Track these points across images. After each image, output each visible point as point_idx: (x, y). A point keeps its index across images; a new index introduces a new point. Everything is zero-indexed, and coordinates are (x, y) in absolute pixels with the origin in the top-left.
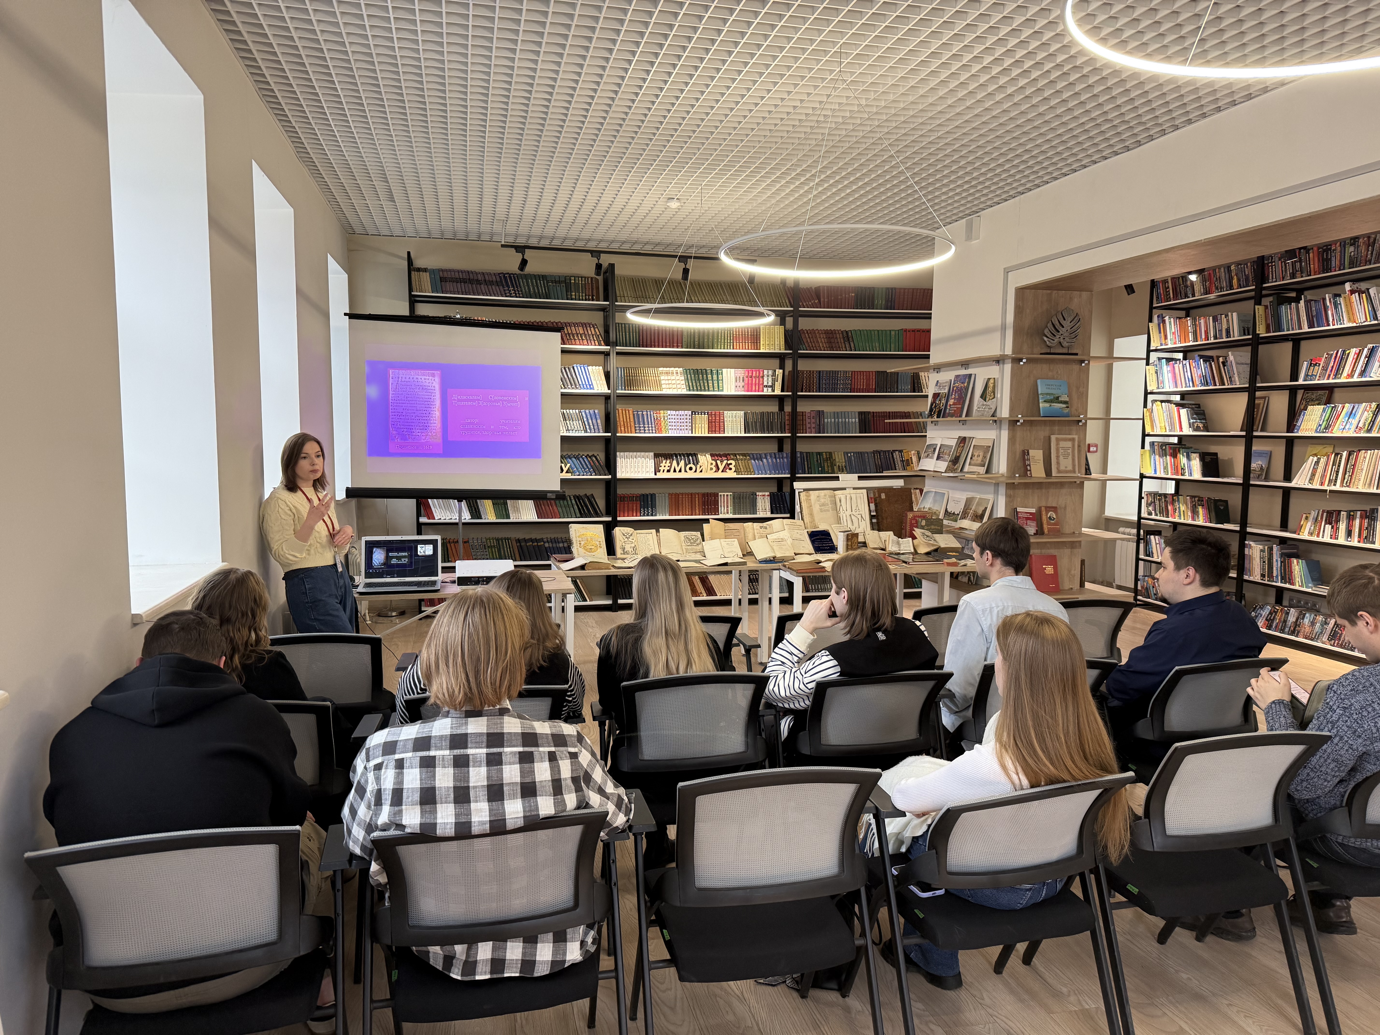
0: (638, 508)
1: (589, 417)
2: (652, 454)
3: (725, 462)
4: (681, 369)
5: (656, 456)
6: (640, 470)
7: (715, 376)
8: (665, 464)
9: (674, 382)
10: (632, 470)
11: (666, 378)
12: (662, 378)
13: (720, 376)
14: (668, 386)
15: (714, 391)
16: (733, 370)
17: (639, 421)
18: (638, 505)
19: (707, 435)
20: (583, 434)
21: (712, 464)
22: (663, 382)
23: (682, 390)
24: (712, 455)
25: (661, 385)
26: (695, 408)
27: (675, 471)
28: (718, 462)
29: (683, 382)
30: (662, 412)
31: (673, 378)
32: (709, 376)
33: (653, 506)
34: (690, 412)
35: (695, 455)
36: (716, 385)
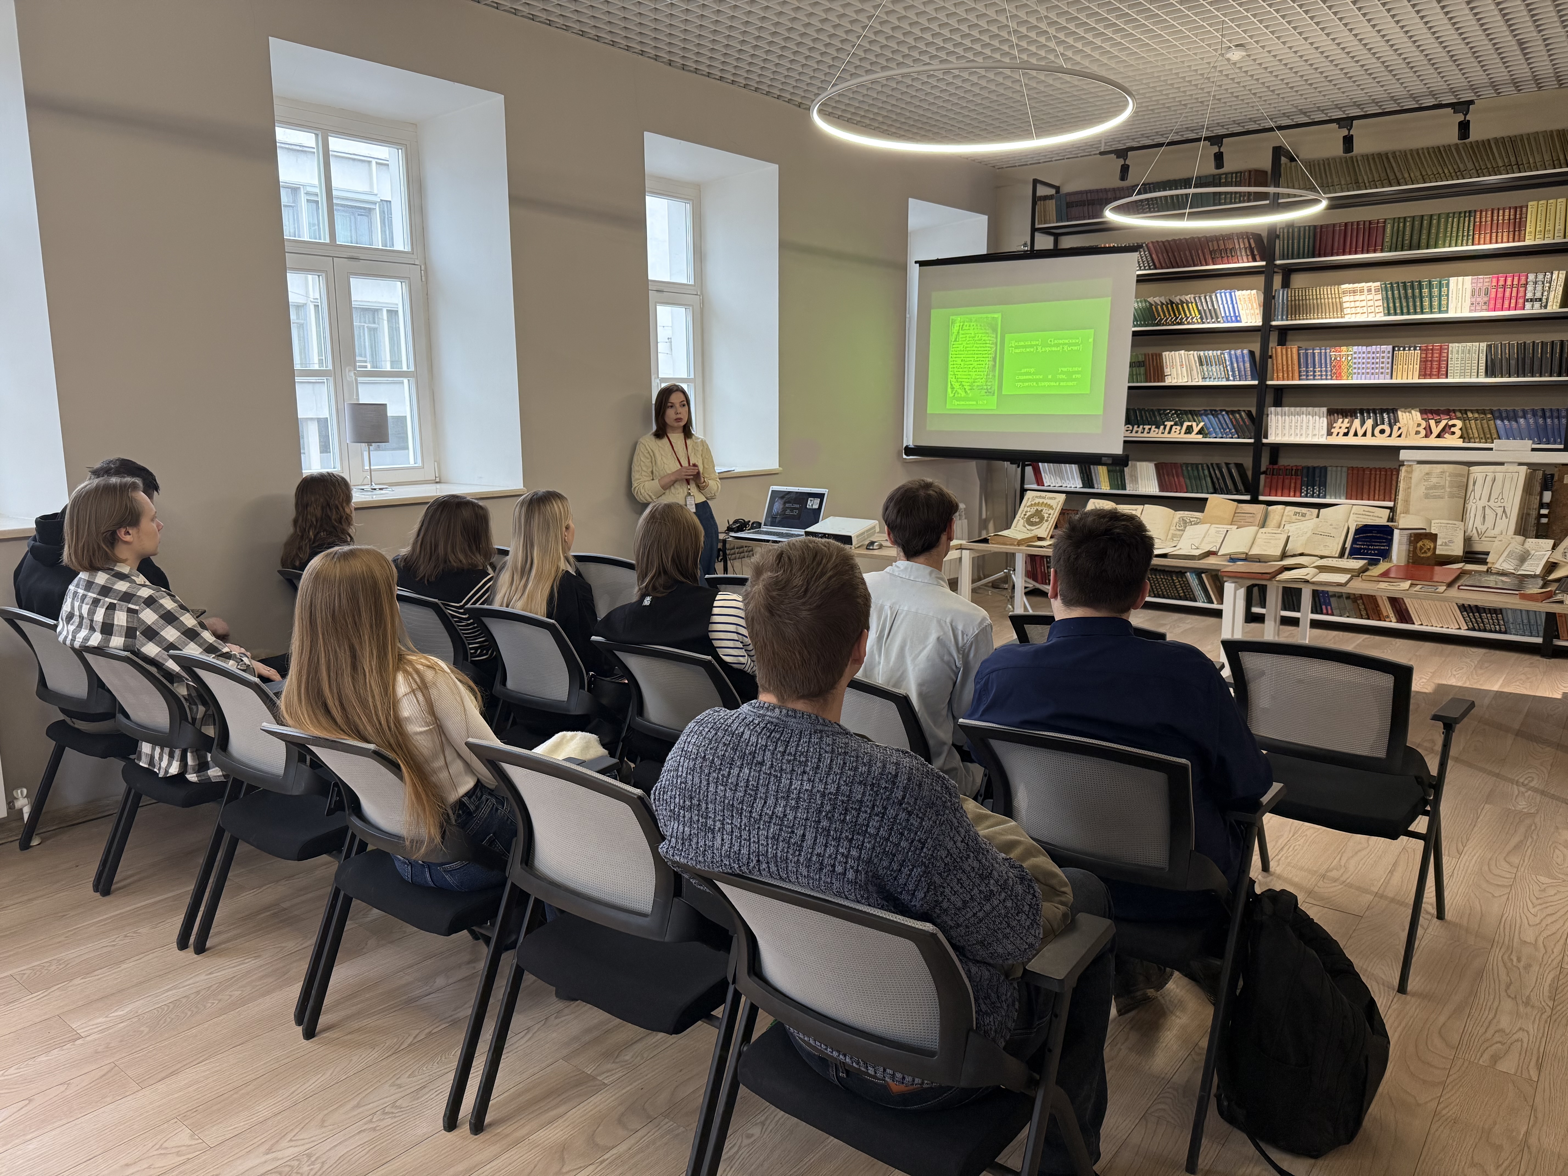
0: (1298, 486)
1: (1234, 360)
2: (1324, 410)
3: (1443, 423)
4: (1378, 284)
5: (1330, 412)
6: (1304, 432)
7: (1435, 291)
8: (1342, 424)
9: (1364, 303)
10: (1292, 431)
11: (1352, 298)
12: (1345, 299)
13: (1444, 289)
14: (1353, 311)
15: (1432, 312)
16: (1468, 279)
17: (1305, 363)
18: (1299, 482)
19: (1416, 380)
20: (1224, 383)
21: (1419, 425)
22: (1345, 305)
23: (1379, 316)
24: (1423, 412)
25: (1342, 310)
26: (1397, 341)
27: (1356, 434)
28: (1432, 422)
29: (1380, 303)
30: (1344, 348)
31: (1363, 297)
32: (1425, 291)
33: (1323, 484)
34: (1390, 348)
35: (1394, 411)
36: (1436, 304)
